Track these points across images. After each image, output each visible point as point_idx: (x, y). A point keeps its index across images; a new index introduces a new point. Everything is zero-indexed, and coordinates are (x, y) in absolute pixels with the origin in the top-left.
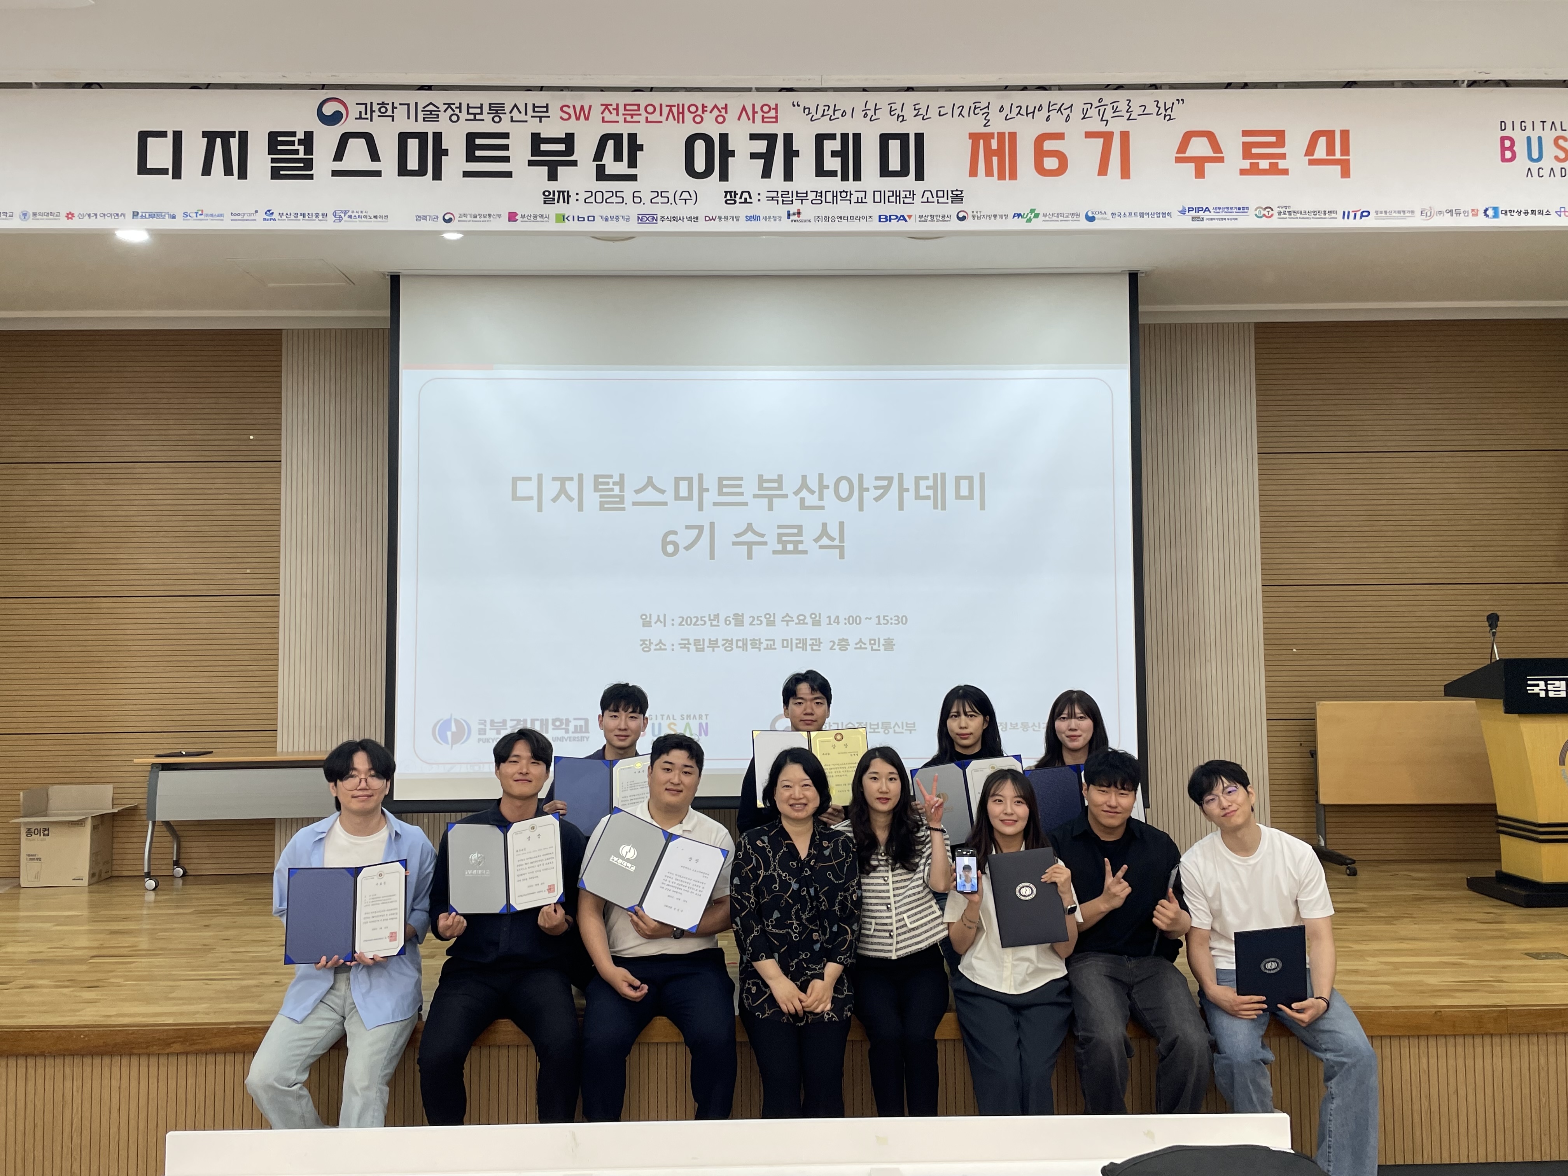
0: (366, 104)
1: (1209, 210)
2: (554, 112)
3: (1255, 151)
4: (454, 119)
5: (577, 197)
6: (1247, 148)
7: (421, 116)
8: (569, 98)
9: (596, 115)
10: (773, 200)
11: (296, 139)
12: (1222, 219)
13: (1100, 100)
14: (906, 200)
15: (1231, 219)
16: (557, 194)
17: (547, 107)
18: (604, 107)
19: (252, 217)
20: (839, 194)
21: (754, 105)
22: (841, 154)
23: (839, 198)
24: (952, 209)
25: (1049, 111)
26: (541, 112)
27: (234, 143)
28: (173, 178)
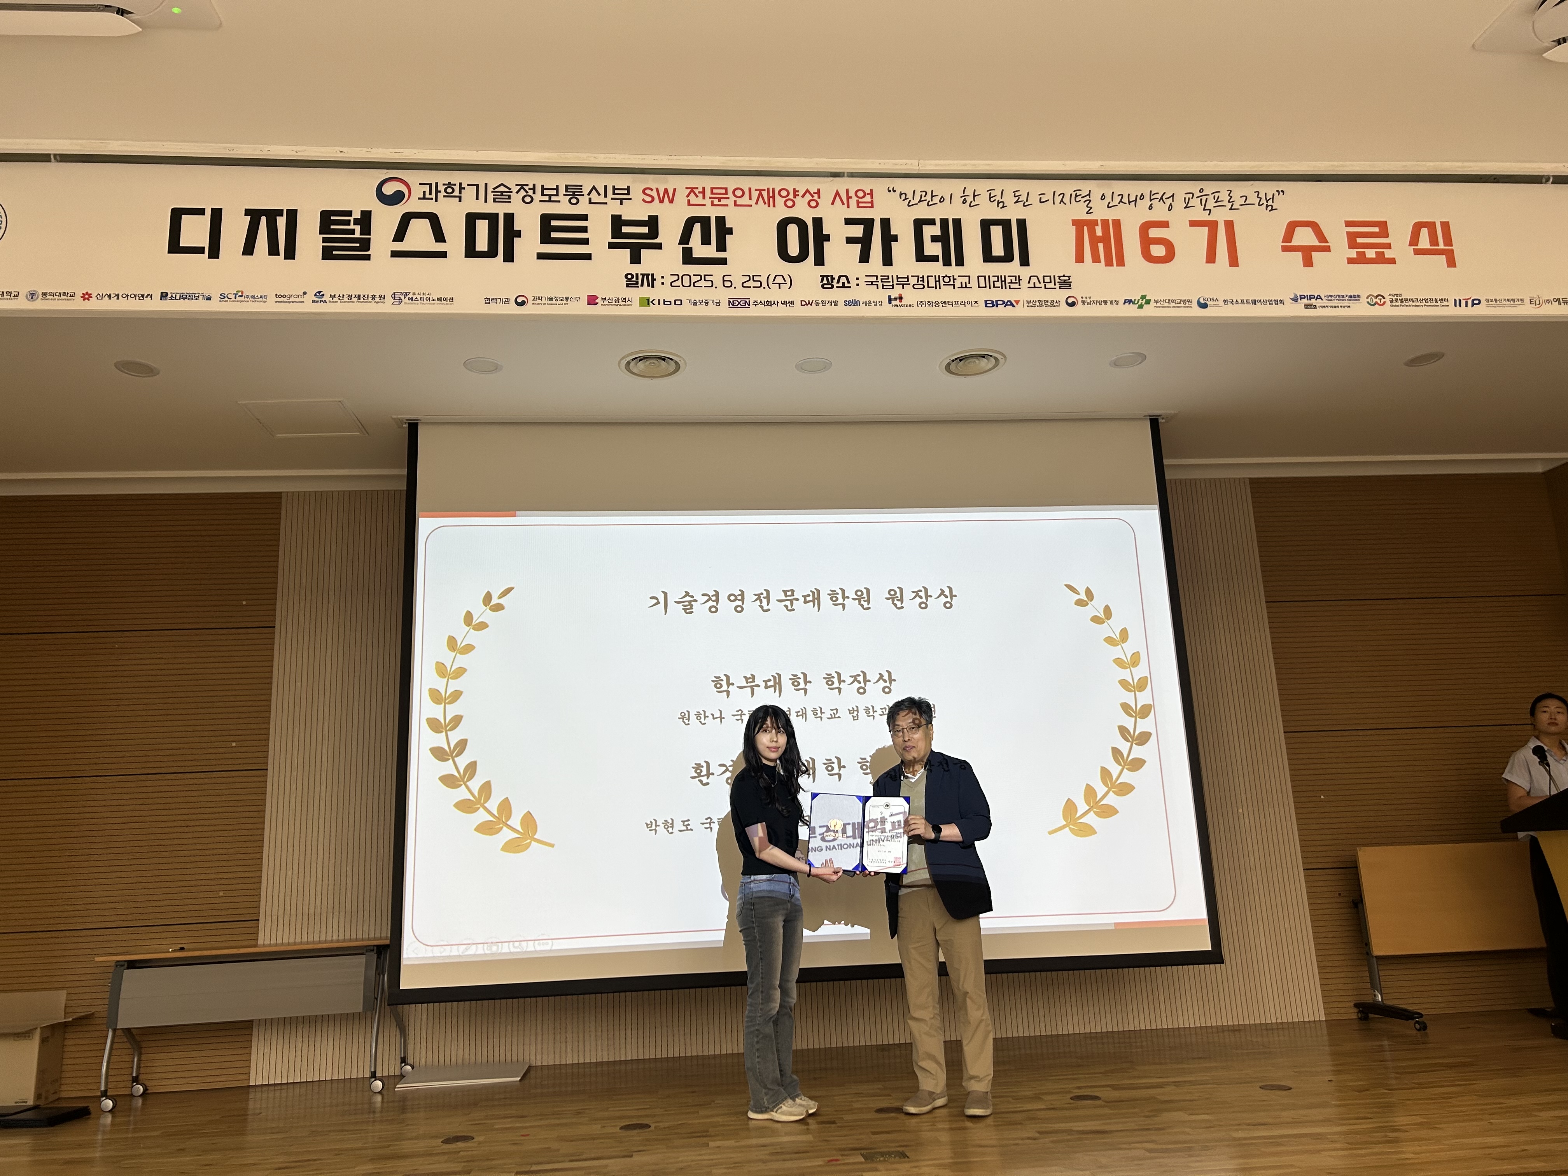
0: (430, 185)
1: (1321, 298)
2: (636, 193)
3: (1359, 240)
4: (528, 200)
5: (663, 280)
6: (1352, 239)
7: (491, 197)
8: (651, 181)
9: (681, 197)
10: (872, 284)
11: (352, 219)
12: (1335, 307)
13: (1201, 190)
14: (1012, 286)
15: (1344, 307)
16: (640, 277)
17: (628, 189)
18: (689, 190)
19: (299, 299)
20: (941, 279)
21: (847, 191)
22: (942, 238)
23: (942, 283)
24: (1061, 295)
25: (1151, 200)
26: (623, 195)
27: (281, 222)
28: (209, 258)
